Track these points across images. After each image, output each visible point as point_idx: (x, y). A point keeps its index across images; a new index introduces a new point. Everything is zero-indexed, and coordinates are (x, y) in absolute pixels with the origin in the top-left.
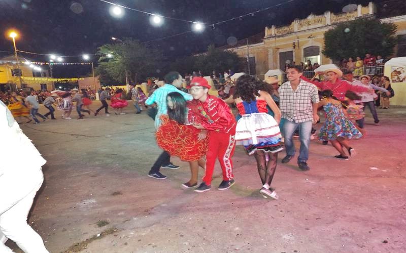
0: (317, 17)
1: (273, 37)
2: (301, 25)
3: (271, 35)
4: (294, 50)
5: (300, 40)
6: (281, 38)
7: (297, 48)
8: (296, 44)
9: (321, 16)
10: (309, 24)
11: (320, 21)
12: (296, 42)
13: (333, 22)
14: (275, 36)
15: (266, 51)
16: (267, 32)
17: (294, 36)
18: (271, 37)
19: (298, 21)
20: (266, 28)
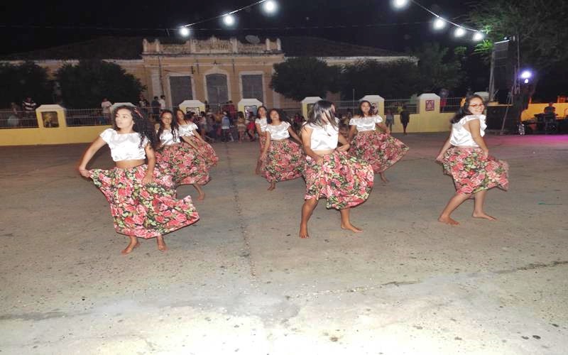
0: (222, 41)
1: (158, 54)
2: (200, 46)
3: (155, 51)
4: (192, 75)
5: (200, 65)
6: (172, 58)
7: (196, 73)
8: (195, 69)
9: (225, 41)
10: (211, 48)
11: (224, 47)
12: (195, 65)
13: (241, 50)
14: (162, 54)
15: (147, 72)
16: (147, 47)
17: (191, 58)
18: (154, 54)
19: (197, 41)
20: (145, 40)
